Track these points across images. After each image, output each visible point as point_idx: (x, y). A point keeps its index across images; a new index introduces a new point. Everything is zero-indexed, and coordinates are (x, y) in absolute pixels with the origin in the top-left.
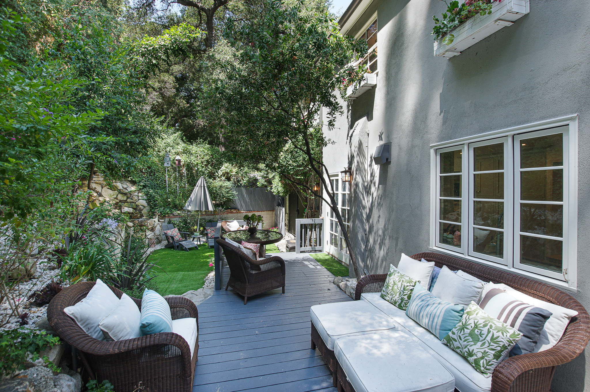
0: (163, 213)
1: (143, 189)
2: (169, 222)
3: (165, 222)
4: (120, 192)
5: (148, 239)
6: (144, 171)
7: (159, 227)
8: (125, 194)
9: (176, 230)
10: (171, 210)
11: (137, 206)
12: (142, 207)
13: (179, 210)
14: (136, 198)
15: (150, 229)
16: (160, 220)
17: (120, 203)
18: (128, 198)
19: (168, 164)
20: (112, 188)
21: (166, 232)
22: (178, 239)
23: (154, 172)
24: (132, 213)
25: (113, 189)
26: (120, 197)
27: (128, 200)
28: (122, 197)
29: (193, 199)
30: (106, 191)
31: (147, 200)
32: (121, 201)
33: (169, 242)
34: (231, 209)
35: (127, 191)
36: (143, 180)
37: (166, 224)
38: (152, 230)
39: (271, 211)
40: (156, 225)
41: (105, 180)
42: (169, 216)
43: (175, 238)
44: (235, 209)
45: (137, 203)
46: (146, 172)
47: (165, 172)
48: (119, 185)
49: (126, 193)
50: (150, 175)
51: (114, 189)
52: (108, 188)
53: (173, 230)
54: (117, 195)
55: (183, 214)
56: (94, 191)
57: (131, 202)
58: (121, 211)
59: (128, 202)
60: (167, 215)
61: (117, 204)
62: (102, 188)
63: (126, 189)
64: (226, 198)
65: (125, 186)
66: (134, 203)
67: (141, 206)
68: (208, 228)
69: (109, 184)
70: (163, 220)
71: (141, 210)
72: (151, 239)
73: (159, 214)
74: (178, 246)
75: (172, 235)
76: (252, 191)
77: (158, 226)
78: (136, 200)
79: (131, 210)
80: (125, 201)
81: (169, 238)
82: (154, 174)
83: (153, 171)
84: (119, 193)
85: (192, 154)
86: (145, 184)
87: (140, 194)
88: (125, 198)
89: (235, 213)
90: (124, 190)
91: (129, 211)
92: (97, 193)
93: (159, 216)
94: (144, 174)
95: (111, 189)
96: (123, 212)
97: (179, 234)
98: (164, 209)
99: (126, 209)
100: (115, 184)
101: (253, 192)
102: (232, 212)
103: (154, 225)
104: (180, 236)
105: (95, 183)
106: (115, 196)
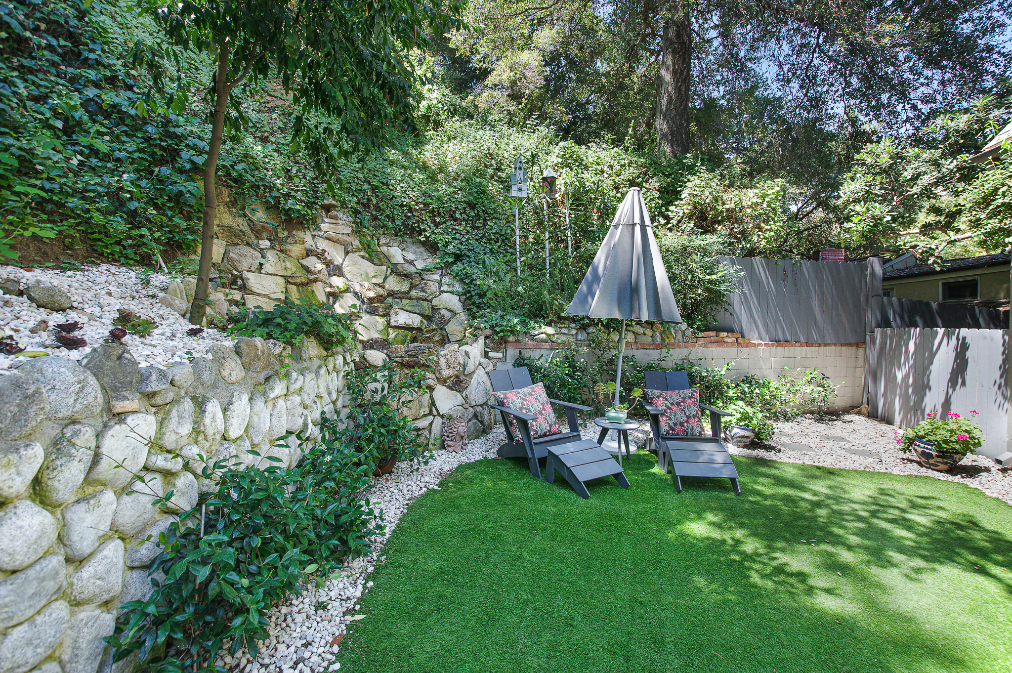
0: (498, 329)
1: (454, 263)
2: (520, 362)
3: (504, 360)
4: (395, 270)
5: (442, 416)
6: (458, 216)
7: (485, 378)
8: (407, 276)
9: (539, 389)
10: (524, 323)
11: (435, 309)
12: (448, 314)
13: (549, 324)
14: (434, 288)
15: (449, 382)
16: (491, 354)
17: (390, 300)
18: (412, 287)
19: (520, 190)
20: (374, 256)
21: (500, 395)
22: (545, 427)
23: (485, 219)
24: (419, 329)
25: (376, 261)
26: (393, 284)
27: (414, 293)
28: (398, 282)
29: (601, 270)
30: (354, 263)
31: (464, 294)
32: (391, 294)
33: (510, 436)
34: (718, 330)
35: (413, 270)
36: (456, 239)
37: (509, 365)
38: (458, 384)
39: (849, 345)
40: (470, 368)
41: (356, 232)
42: (518, 341)
43: (533, 425)
44: (730, 330)
45: (434, 302)
46: (464, 220)
47: (515, 221)
48: (396, 253)
49: (411, 274)
50: (474, 227)
51: (380, 259)
52: (363, 257)
53: (527, 390)
54: (386, 278)
55: (564, 338)
56: (319, 258)
57: (418, 299)
58: (389, 323)
59: (410, 299)
60: (511, 339)
61: (380, 299)
62: (347, 253)
63: (411, 263)
64: (708, 290)
65: (410, 256)
66: (426, 300)
67: (443, 312)
68: (657, 392)
69: (367, 247)
70: (500, 355)
71: (443, 323)
72: (450, 418)
73: (488, 332)
74: (543, 461)
75: (523, 414)
76: (789, 270)
77: (481, 372)
78: (432, 294)
79: (415, 320)
80: (406, 295)
81: (511, 423)
82: (485, 225)
83: (481, 214)
84: (392, 272)
85: (586, 168)
86: (459, 249)
87: (446, 279)
88: (405, 287)
89: (731, 345)
90: (407, 265)
91: (409, 322)
92: (328, 266)
93: (486, 337)
94: (460, 225)
95: (372, 262)
96: (393, 323)
97: (549, 408)
98: (502, 317)
99: (402, 318)
100: (384, 249)
101: (789, 274)
102: (721, 342)
103: (465, 366)
104: (552, 416)
105: (326, 238)
106: (379, 280)
